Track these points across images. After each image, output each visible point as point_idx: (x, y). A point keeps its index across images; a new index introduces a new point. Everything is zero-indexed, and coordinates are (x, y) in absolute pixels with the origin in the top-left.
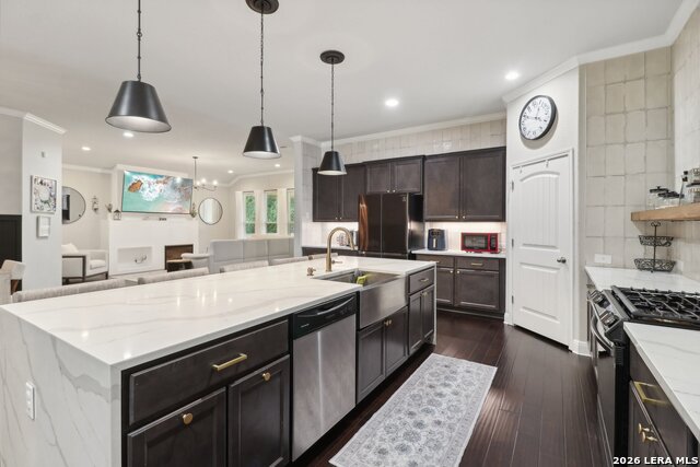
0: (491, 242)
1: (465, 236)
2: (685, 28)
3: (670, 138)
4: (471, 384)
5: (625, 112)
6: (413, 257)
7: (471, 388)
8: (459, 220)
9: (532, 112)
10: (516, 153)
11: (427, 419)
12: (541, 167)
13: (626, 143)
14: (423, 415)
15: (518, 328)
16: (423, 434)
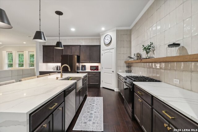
0: (97, 68)
1: (91, 67)
2: (134, 26)
3: (130, 47)
4: (99, 102)
5: (124, 41)
6: (78, 72)
7: (99, 103)
8: (90, 63)
9: (106, 38)
10: (103, 47)
11: (93, 112)
12: (109, 51)
13: (124, 47)
14: (91, 111)
15: (103, 88)
16: (93, 115)
